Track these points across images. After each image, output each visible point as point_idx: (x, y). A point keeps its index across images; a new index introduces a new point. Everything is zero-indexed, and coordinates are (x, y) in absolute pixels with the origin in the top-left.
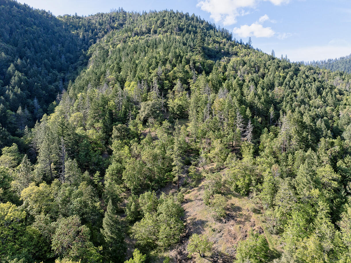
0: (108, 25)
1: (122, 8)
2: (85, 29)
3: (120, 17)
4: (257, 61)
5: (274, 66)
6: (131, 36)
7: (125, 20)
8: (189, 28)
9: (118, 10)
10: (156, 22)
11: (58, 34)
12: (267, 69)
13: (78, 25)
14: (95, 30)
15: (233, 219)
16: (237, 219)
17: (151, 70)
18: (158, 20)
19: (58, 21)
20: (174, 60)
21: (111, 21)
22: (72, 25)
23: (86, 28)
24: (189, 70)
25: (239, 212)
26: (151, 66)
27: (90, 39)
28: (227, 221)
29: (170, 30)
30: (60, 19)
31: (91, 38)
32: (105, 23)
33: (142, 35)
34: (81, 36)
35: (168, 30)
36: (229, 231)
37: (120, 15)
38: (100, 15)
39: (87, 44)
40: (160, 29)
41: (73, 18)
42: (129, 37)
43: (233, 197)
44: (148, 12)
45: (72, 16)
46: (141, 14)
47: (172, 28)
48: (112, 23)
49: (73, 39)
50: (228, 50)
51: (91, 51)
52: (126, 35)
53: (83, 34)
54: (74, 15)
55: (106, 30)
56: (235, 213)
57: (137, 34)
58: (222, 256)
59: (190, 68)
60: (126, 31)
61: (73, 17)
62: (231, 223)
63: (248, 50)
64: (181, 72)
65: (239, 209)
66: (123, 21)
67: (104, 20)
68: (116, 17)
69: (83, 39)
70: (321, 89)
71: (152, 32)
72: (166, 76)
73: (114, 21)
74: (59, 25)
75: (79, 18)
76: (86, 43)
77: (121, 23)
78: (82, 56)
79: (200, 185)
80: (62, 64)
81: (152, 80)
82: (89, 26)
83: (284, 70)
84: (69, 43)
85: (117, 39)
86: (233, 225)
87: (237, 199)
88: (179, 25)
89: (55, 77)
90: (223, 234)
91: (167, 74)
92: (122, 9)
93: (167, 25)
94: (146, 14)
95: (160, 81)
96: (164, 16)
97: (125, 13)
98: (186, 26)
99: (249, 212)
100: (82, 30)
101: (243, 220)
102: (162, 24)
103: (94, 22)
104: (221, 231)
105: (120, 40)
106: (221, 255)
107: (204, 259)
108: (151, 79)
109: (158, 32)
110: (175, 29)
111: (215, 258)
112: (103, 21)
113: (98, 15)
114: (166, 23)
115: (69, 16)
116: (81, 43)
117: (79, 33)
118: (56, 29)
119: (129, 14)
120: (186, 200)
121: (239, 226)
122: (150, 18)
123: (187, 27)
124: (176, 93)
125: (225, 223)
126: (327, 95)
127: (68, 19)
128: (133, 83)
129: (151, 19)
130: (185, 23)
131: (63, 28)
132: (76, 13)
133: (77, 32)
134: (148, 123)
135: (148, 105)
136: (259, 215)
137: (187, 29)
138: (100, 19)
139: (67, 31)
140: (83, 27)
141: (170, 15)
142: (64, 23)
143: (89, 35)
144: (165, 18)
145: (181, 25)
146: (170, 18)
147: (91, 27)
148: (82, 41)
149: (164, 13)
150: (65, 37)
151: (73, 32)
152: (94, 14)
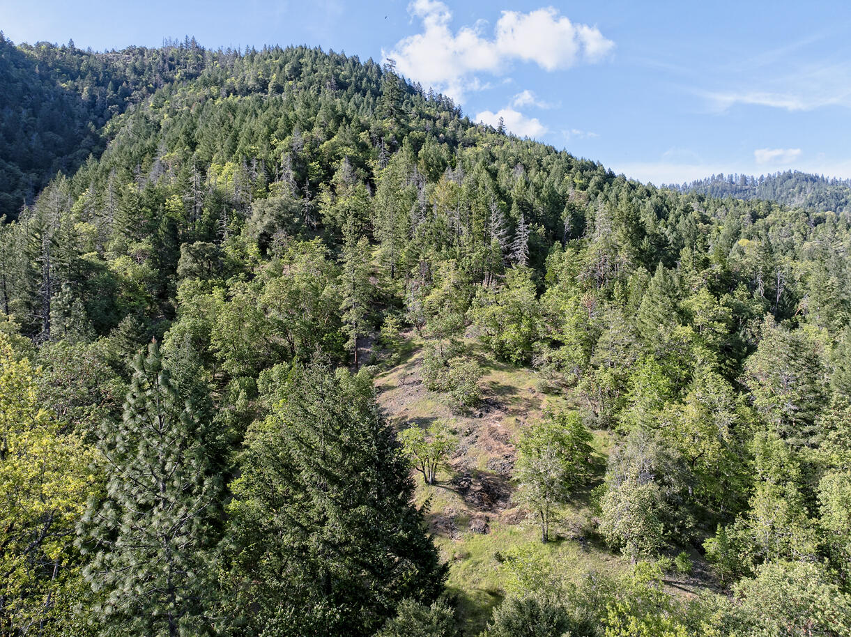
0: (158, 75)
1: (194, 38)
2: (97, 80)
3: (188, 59)
4: (521, 155)
5: (559, 164)
6: (218, 96)
7: (202, 66)
8: (361, 83)
9: (183, 42)
10: (282, 67)
11: (20, 84)
12: (544, 170)
13: (76, 68)
14: (124, 84)
15: (499, 408)
16: (509, 407)
17: (276, 140)
18: (285, 63)
19: (23, 55)
20: (330, 125)
21: (166, 65)
22: (60, 67)
23: (98, 78)
24: (368, 142)
25: (510, 396)
26: (275, 132)
27: (109, 104)
28: (484, 413)
29: (315, 86)
30: (26, 51)
31: (112, 102)
32: (150, 69)
33: (246, 95)
34: (85, 95)
35: (311, 85)
36: (492, 432)
37: (189, 54)
38: (137, 51)
39: (101, 116)
40: (290, 82)
41: (63, 51)
42: (214, 99)
43: (492, 371)
44: (259, 49)
45: (60, 46)
46: (243, 52)
47: (320, 81)
48: (167, 72)
49: (65, 102)
50: (454, 135)
51: (113, 127)
52: (206, 92)
53: (90, 90)
54: (67, 46)
55: (151, 85)
56: (501, 398)
57: (232, 91)
58: (480, 478)
59: (372, 140)
60: (206, 84)
61: (64, 49)
62: (494, 416)
63: (498, 136)
64: (348, 145)
65: (511, 390)
66: (195, 68)
67: (147, 63)
68: (179, 57)
69: (89, 102)
70: (665, 209)
71: (270, 89)
72: (312, 154)
73: (172, 68)
74: (23, 64)
75: (81, 53)
76: (100, 112)
77: (191, 72)
78: (88, 137)
79: (410, 360)
80: (31, 151)
81: (278, 161)
82: (107, 74)
83: (582, 172)
84: (52, 110)
85: (182, 102)
86: (499, 419)
87: (504, 374)
88: (337, 75)
89: (13, 180)
90: (477, 437)
91: (316, 150)
92: (194, 42)
93: (309, 74)
94: (255, 53)
95: (300, 165)
96: (302, 56)
97: (202, 51)
98: (353, 79)
99: (535, 394)
100: (87, 81)
101: (522, 408)
102: (297, 72)
103: (121, 65)
104: (471, 433)
105: (190, 103)
106: (478, 475)
107: (434, 488)
108: (276, 159)
109: (285, 89)
110: (328, 83)
111: (462, 483)
112: (143, 65)
113: (130, 51)
114: (305, 70)
115: (52, 46)
116: (84, 110)
117: (80, 88)
118: (15, 73)
119: (212, 55)
120: (378, 387)
121: (514, 419)
122: (266, 59)
123: (357, 81)
124: (339, 189)
125: (481, 416)
126: (677, 221)
127: (49, 53)
128: (229, 166)
129: (268, 61)
130: (351, 73)
131: (34, 73)
132: (72, 42)
133: (73, 85)
134: (271, 249)
135: (270, 205)
136: (560, 398)
137: (356, 86)
138: (136, 60)
139: (47, 82)
140: (89, 75)
141: (313, 55)
142: (38, 60)
143: (106, 94)
144: (302, 61)
145: (341, 77)
146: (315, 61)
147: (113, 77)
148: (89, 108)
149: (299, 51)
150: (41, 94)
151: (64, 85)
152: (119, 48)
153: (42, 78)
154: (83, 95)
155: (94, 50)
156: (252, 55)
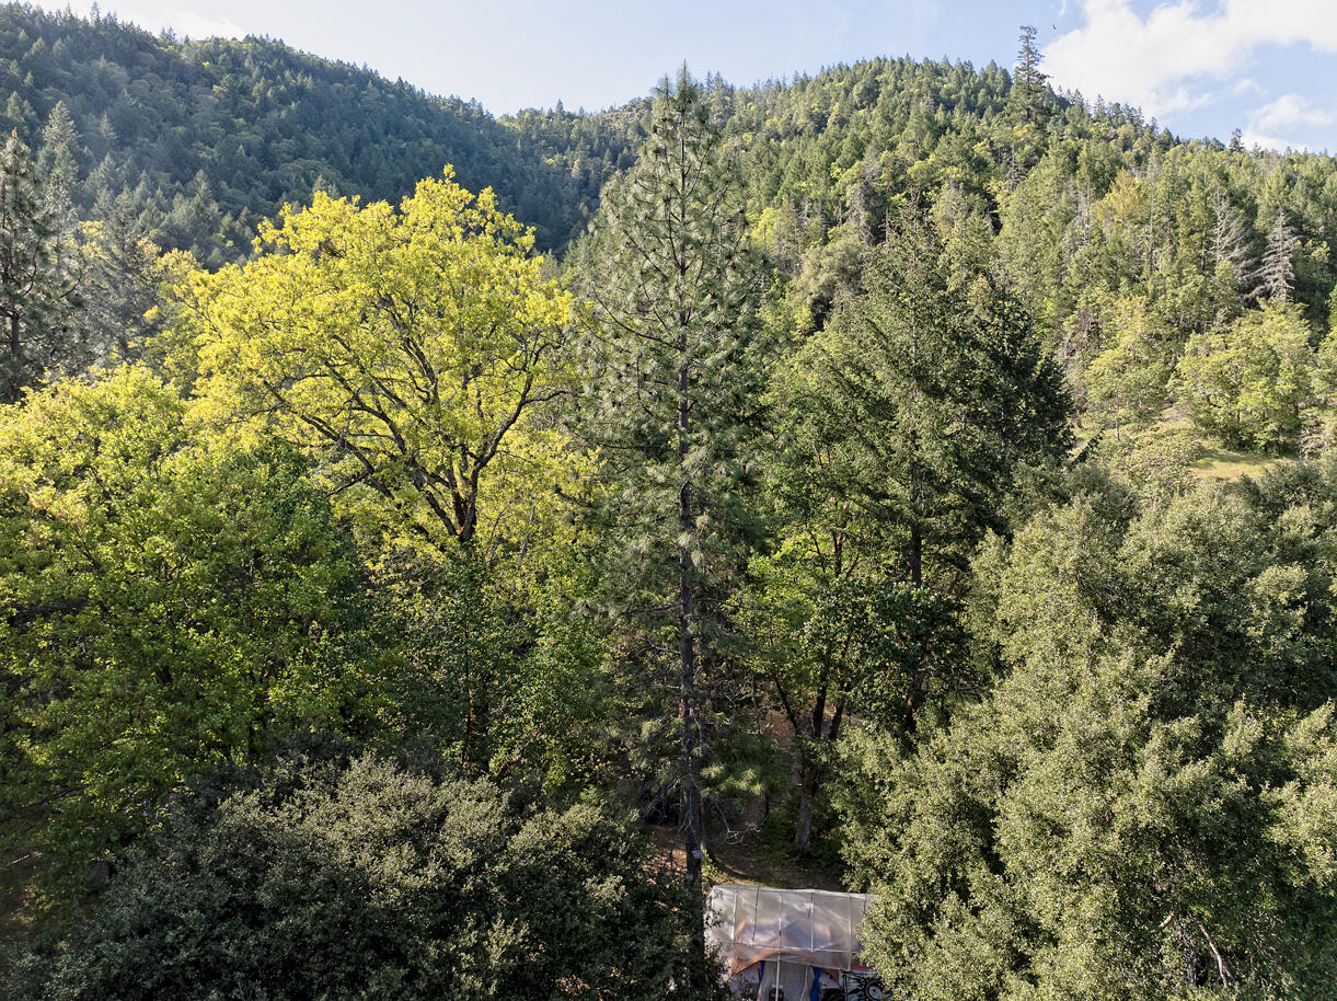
1: (718, 74)
2: (591, 150)
3: (711, 105)
6: (753, 144)
7: (731, 112)
8: (976, 98)
9: (704, 78)
10: (847, 92)
11: (499, 166)
13: (565, 136)
14: (625, 151)
17: (838, 170)
18: (853, 84)
19: (502, 129)
20: (924, 142)
22: (546, 139)
23: (592, 146)
24: (988, 157)
26: (838, 160)
27: (606, 180)
30: (506, 124)
34: (576, 171)
37: (713, 97)
38: (641, 105)
40: (861, 112)
41: (549, 117)
43: (1216, 463)
44: (814, 73)
45: (546, 111)
46: (789, 83)
49: (551, 183)
52: (736, 142)
53: (582, 164)
54: (554, 110)
57: (774, 136)
59: (994, 153)
61: (551, 115)
64: (954, 164)
66: (721, 117)
69: (580, 180)
71: (830, 126)
72: (895, 183)
74: (503, 140)
75: (571, 117)
81: (842, 199)
82: (604, 140)
88: (936, 91)
91: (901, 176)
92: (719, 79)
93: (891, 95)
94: (807, 79)
95: (876, 201)
96: (879, 71)
97: (730, 91)
98: (963, 92)
100: (578, 152)
102: (871, 94)
103: (622, 126)
108: (839, 195)
113: (633, 106)
114: (885, 90)
115: (537, 113)
116: (573, 191)
117: (569, 162)
118: (493, 152)
119: (744, 95)
122: (823, 85)
123: (969, 96)
127: (533, 120)
128: (768, 214)
129: (827, 86)
131: (515, 150)
132: (560, 103)
133: (560, 160)
138: (641, 116)
139: (530, 159)
140: (581, 143)
141: (898, 66)
142: (519, 134)
143: (602, 166)
144: (878, 78)
145: (942, 93)
146: (900, 75)
147: (611, 142)
148: (580, 188)
149: (875, 65)
150: (523, 174)
151: (550, 161)
152: (619, 105)
153: (524, 155)
154: (574, 171)
155: (589, 110)
156: (803, 84)
